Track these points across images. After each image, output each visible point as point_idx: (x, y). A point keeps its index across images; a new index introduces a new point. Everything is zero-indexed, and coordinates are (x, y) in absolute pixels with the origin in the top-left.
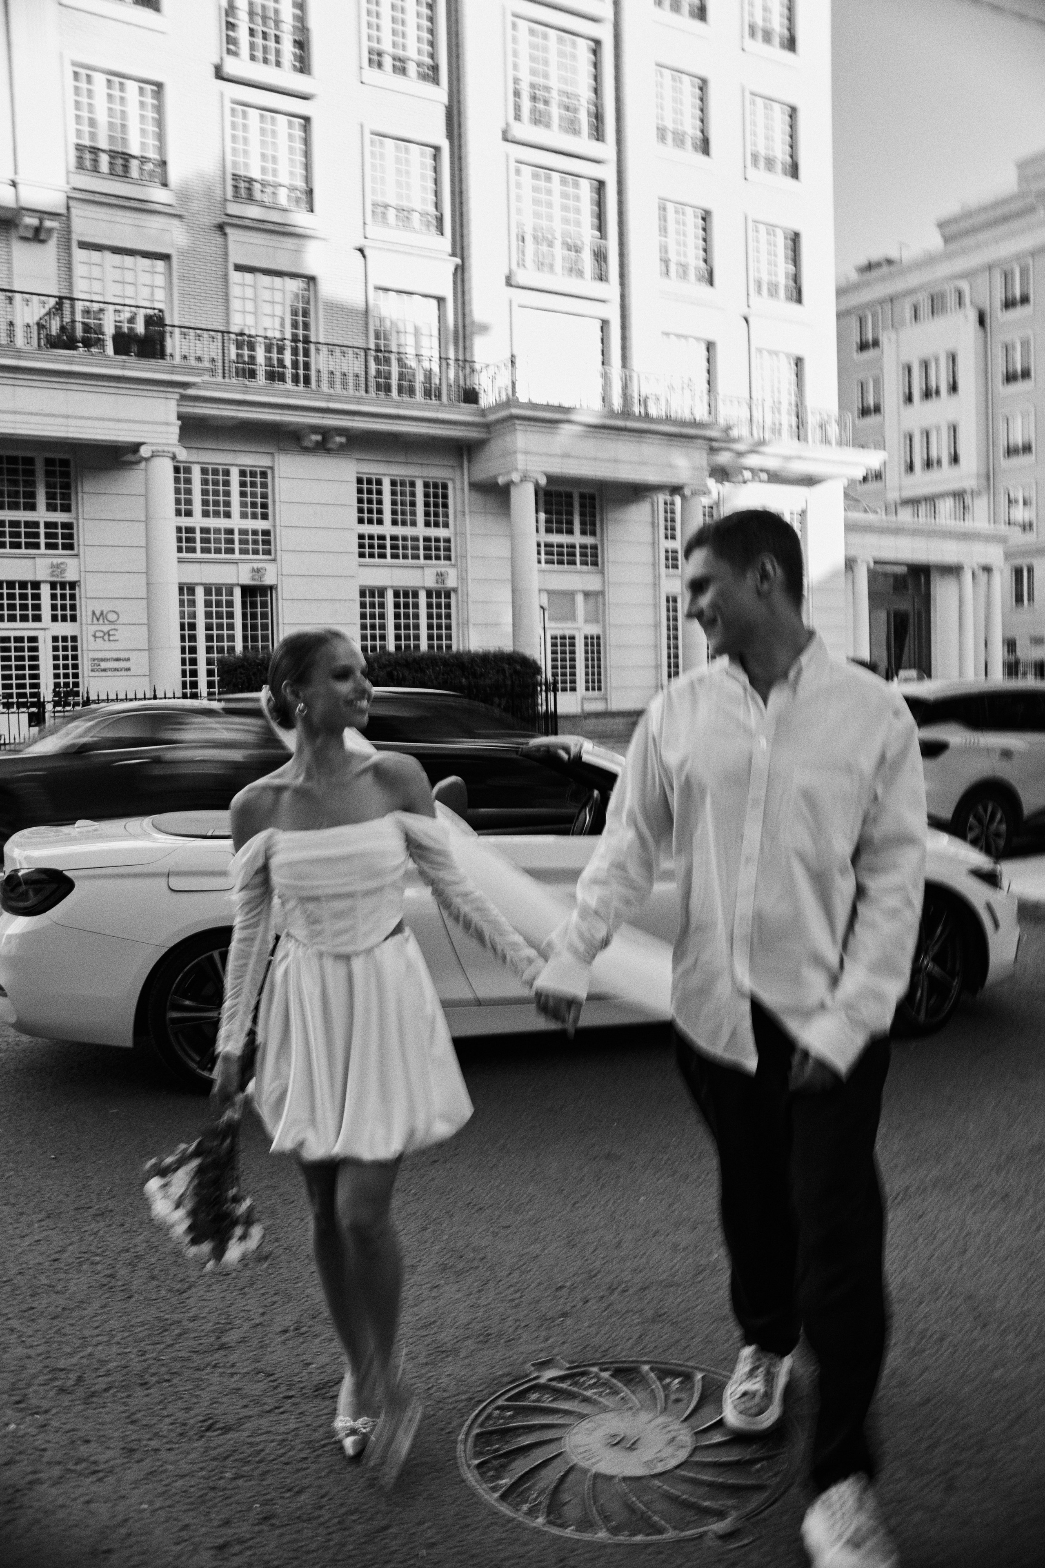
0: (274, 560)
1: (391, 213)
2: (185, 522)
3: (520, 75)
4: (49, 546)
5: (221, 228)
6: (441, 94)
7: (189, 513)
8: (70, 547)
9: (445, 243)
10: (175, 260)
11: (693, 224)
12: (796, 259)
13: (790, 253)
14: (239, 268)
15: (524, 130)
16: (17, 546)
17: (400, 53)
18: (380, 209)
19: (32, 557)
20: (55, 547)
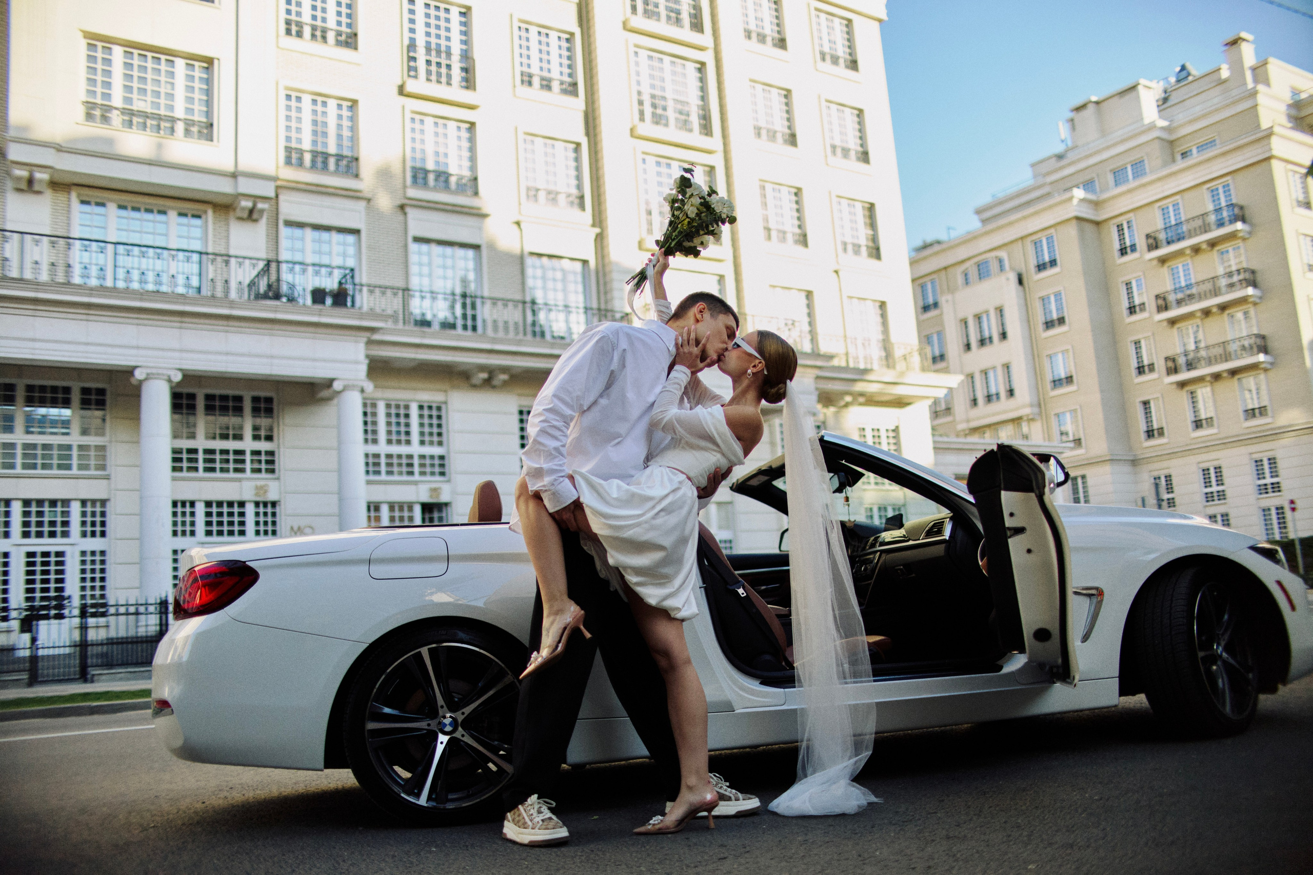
0: (449, 481)
1: (542, 195)
2: (372, 449)
3: (642, 89)
4: (254, 471)
5: (402, 207)
6: (579, 103)
7: (375, 441)
8: (272, 471)
9: (587, 216)
10: (364, 234)
11: (788, 199)
12: (872, 223)
13: (868, 221)
14: (417, 240)
15: (647, 128)
16: (227, 470)
17: (545, 74)
18: (533, 193)
19: (240, 480)
20: (259, 471)
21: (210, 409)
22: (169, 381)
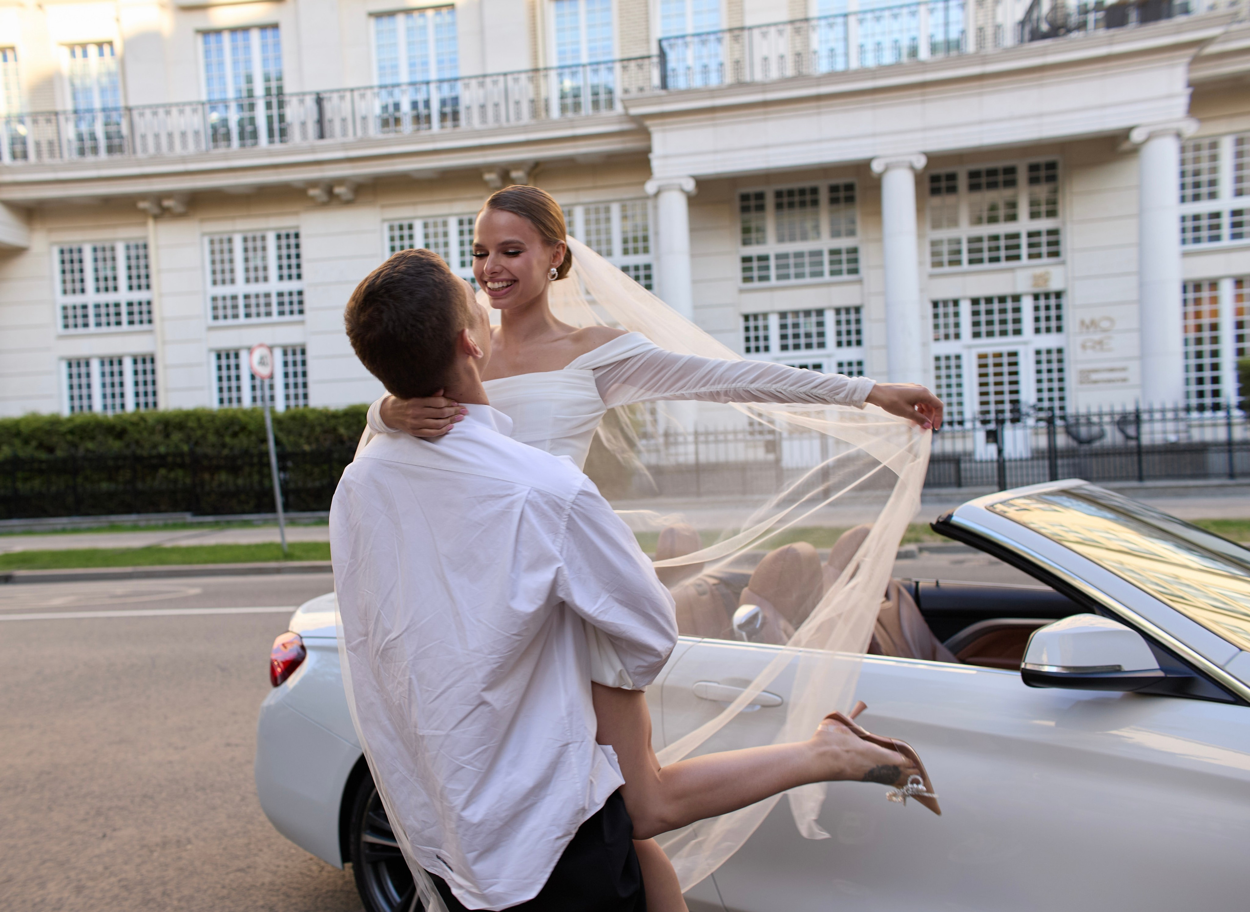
2: (1206, 207)
4: (1032, 256)
7: (1213, 195)
8: (1056, 254)
16: (996, 259)
19: (1012, 270)
20: (1039, 256)
21: (974, 187)
22: (912, 168)
